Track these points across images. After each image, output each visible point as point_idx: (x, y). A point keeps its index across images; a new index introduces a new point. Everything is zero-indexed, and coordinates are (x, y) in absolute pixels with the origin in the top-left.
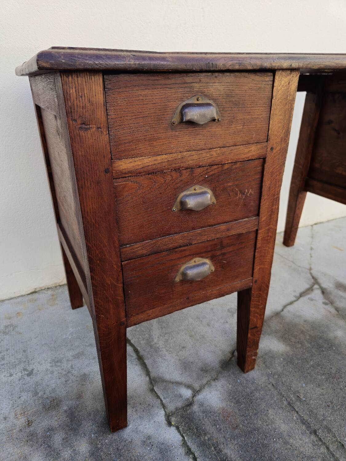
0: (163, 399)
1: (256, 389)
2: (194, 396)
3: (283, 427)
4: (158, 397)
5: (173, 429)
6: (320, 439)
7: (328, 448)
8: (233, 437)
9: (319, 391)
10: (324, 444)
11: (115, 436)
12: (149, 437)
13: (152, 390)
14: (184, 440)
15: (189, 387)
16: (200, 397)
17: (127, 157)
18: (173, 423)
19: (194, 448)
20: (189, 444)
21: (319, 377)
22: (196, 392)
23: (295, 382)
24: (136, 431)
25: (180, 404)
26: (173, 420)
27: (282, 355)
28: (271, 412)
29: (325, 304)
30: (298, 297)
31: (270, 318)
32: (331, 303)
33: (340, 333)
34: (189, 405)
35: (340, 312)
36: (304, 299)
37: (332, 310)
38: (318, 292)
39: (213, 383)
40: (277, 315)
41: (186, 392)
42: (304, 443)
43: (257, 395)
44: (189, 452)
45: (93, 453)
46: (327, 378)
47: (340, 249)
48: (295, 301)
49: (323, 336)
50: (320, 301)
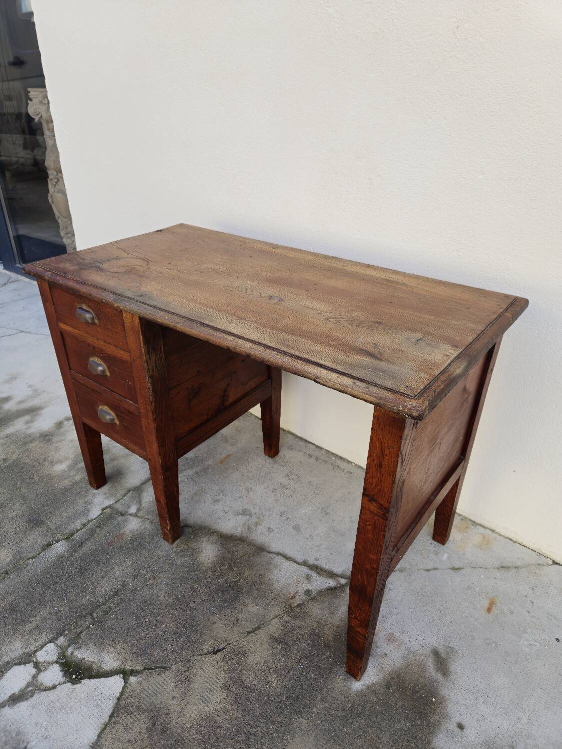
0: (123, 499)
1: (149, 551)
2: (131, 515)
3: (117, 572)
4: (124, 496)
5: (101, 512)
6: (110, 599)
7: (104, 604)
8: (100, 545)
9: (162, 594)
10: (107, 601)
11: (89, 486)
12: (91, 503)
13: (129, 491)
14: (93, 520)
15: (139, 510)
16: (131, 518)
17: (63, 323)
18: (104, 511)
19: (89, 526)
20: (91, 523)
21: (179, 593)
22: (135, 515)
23: (166, 575)
24: (94, 495)
25: (121, 509)
26: (108, 510)
27: (198, 562)
28: (129, 563)
29: (308, 592)
30: (305, 564)
31: (251, 544)
32: (312, 599)
33: (253, 609)
34: (122, 514)
35: (299, 608)
36: (305, 570)
37: (298, 600)
38: (331, 583)
39: (147, 522)
40: (260, 549)
41: (133, 510)
42: (105, 588)
43: (143, 552)
44: (84, 525)
45: (76, 483)
46: (179, 600)
47: (494, 609)
48: (296, 562)
49: (243, 594)
50: (310, 587)
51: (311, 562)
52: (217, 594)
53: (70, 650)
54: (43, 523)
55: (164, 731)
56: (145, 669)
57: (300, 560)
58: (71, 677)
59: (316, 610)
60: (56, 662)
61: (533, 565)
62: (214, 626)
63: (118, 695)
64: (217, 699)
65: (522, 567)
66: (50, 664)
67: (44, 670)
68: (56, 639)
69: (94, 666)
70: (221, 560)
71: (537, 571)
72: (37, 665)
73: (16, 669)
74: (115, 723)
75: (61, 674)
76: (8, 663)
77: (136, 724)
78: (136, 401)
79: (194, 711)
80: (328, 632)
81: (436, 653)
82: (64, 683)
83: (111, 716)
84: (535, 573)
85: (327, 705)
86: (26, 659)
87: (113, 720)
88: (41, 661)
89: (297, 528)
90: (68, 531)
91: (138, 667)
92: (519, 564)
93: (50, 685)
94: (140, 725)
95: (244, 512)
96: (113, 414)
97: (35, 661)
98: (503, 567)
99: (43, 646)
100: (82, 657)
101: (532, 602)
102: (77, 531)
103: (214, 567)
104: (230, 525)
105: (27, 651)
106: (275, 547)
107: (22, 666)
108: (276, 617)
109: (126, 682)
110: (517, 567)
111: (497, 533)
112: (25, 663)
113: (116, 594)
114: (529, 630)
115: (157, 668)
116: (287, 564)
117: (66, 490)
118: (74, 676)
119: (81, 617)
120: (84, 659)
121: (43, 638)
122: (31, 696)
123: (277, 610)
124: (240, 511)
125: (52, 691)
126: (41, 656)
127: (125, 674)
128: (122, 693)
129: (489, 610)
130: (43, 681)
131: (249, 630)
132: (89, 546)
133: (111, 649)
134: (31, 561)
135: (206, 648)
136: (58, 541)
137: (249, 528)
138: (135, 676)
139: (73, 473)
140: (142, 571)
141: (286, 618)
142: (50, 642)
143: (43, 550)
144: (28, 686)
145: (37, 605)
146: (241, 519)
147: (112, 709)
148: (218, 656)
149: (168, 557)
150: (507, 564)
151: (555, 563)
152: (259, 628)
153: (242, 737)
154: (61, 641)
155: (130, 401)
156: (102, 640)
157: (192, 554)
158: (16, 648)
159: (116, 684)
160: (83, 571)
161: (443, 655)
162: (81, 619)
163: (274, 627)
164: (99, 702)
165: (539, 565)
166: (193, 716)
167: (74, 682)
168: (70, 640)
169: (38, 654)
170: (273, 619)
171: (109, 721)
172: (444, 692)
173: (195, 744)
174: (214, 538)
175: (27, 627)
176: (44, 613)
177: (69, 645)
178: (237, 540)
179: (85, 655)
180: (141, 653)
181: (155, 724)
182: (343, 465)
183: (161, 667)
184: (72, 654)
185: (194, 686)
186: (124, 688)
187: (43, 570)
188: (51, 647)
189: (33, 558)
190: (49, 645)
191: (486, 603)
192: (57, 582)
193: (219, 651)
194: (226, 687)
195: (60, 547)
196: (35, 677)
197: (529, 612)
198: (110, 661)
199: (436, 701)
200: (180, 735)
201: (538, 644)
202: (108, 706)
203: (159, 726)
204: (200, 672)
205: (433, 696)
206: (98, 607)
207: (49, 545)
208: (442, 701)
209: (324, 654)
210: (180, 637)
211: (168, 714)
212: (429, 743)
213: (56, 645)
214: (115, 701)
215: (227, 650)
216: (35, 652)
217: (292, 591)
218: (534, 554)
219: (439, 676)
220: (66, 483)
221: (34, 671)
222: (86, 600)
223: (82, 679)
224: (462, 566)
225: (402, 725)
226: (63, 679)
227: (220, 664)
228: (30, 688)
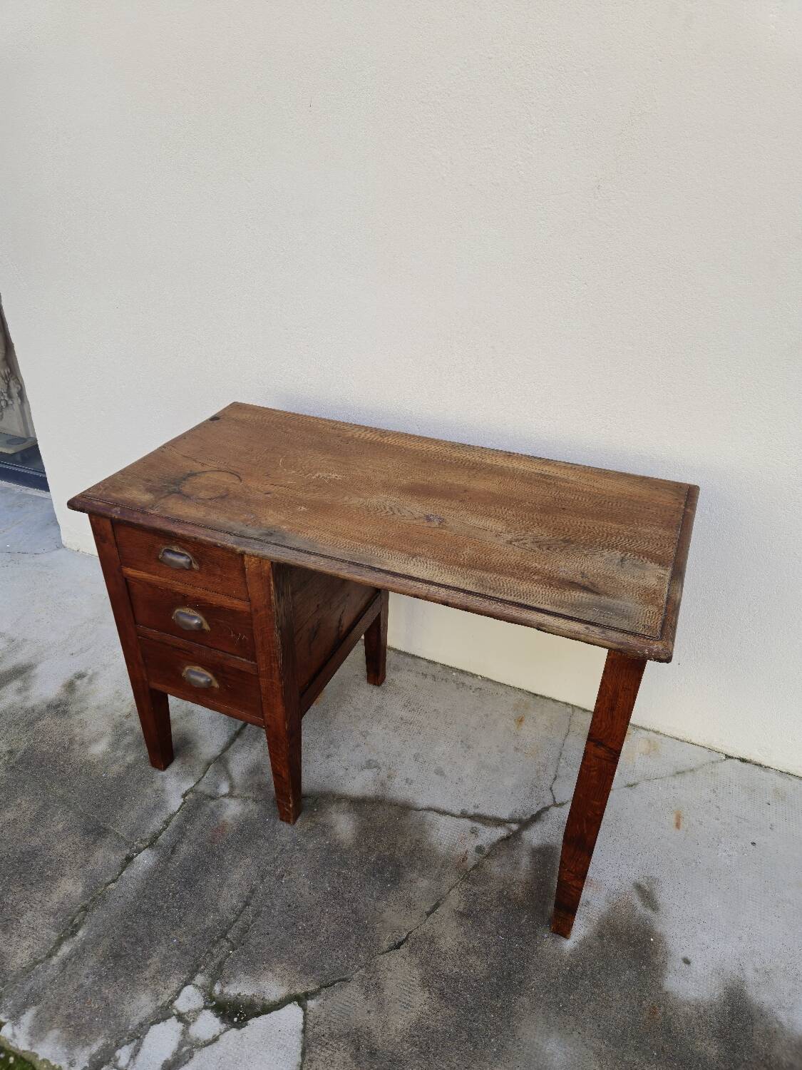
0: (205, 777)
1: (267, 838)
2: (224, 796)
3: (236, 876)
4: (205, 773)
5: (182, 800)
6: (241, 912)
7: (236, 921)
8: (199, 845)
9: (305, 892)
10: (239, 916)
11: (151, 769)
12: (163, 791)
13: (209, 764)
14: (175, 813)
15: (232, 787)
16: (227, 800)
17: (131, 567)
18: (186, 798)
19: (174, 822)
20: (175, 818)
21: (327, 885)
22: (230, 795)
23: (302, 866)
24: (163, 779)
25: (208, 791)
26: (191, 796)
27: (335, 840)
28: (248, 860)
29: (479, 849)
30: (464, 815)
31: (393, 804)
32: (488, 856)
33: (424, 883)
34: (213, 798)
35: (475, 871)
36: (467, 823)
37: (471, 862)
38: (501, 832)
39: (249, 802)
40: (405, 808)
41: (224, 789)
42: (229, 899)
43: (260, 842)
44: (167, 823)
45: (129, 767)
46: (330, 893)
47: (682, 823)
48: (453, 815)
49: (405, 868)
50: (479, 842)
51: (471, 811)
52: (374, 876)
53: (217, 988)
54: (106, 831)
55: (373, 1053)
56: (321, 987)
57: (457, 811)
58: (232, 1021)
59: (495, 868)
60: (205, 1008)
61: (707, 764)
62: (385, 915)
63: (301, 1027)
64: (420, 1000)
65: (697, 769)
66: (198, 1012)
67: (193, 1021)
68: (192, 978)
69: (256, 1000)
70: (364, 832)
71: (713, 770)
72: (180, 1017)
73: (155, 1029)
74: (311, 1061)
75: (217, 1020)
76: (141, 1025)
77: (336, 1055)
78: (254, 658)
79: (400, 1021)
80: (518, 891)
81: (638, 887)
82: (226, 1030)
83: (303, 1054)
84: (712, 773)
85: (544, 975)
86: (163, 1013)
87: (307, 1057)
88: (184, 1011)
89: (440, 772)
90: (148, 836)
91: (312, 988)
92: (693, 766)
93: (209, 1037)
94: (342, 1055)
95: (370, 765)
96: (209, 675)
97: (176, 1013)
98: (678, 773)
99: (178, 993)
100: (236, 993)
101: (718, 807)
102: (160, 833)
103: (358, 844)
104: (358, 784)
105: (160, 1003)
106: (423, 801)
107: (162, 1024)
108: (454, 887)
109: (304, 1010)
110: (692, 770)
111: (661, 734)
112: (164, 1019)
113: (247, 904)
114: (723, 839)
115: (335, 982)
116: (443, 820)
117: (119, 779)
118: (235, 1019)
119: (214, 943)
120: (239, 994)
121: (174, 984)
122: (191, 1058)
123: (451, 879)
124: (364, 764)
125: (215, 1046)
126: (182, 1005)
127: (300, 1000)
128: (305, 1023)
129: (678, 825)
130: (198, 1035)
131: (428, 910)
132: (184, 849)
133: (270, 974)
134: (112, 886)
135: (385, 945)
136: (139, 851)
137: (383, 784)
138: (312, 999)
139: (119, 753)
140: (268, 868)
141: (466, 886)
142: (186, 984)
143: (124, 868)
144: (181, 1046)
145: (147, 942)
146: (369, 774)
147: (300, 1046)
148: (404, 950)
149: (295, 841)
150: (683, 768)
151: (728, 757)
152: (437, 906)
153: (464, 1036)
154: (200, 979)
155: (241, 659)
156: (253, 966)
157: (324, 833)
158: (143, 1004)
159: (293, 1014)
160: (189, 883)
161: (647, 888)
162: (213, 946)
163: (455, 900)
164: (281, 1042)
165: (713, 762)
166: (399, 1026)
167: (240, 1025)
168: (211, 976)
169: (176, 1003)
170: (450, 890)
171: (303, 1060)
172: (659, 928)
173: (414, 1058)
174: (344, 805)
175: (147, 974)
176: (162, 949)
177: (213, 983)
178: (373, 802)
179: (239, 988)
180: (308, 969)
181: (359, 1049)
182: (468, 680)
183: (339, 981)
184: (222, 992)
185: (387, 992)
186: (305, 1017)
187: (134, 894)
188: (189, 990)
189: (114, 881)
190: (185, 989)
191: (673, 819)
192: (162, 906)
193: (401, 943)
194: (425, 984)
195: (145, 860)
196: (184, 1033)
197: (718, 819)
198: (274, 990)
199: (654, 940)
200: (393, 1054)
201: (736, 853)
202: (295, 1044)
203: (364, 1051)
204: (389, 975)
205: (650, 936)
206: (231, 925)
207: (129, 859)
208: (660, 939)
209: (521, 918)
210: (348, 937)
211: (369, 1034)
212: (660, 988)
213: (196, 986)
214: (301, 1036)
215: (411, 941)
216: (172, 1002)
217: (461, 851)
218: (705, 751)
219: (649, 912)
220: (115, 769)
221: (180, 1026)
222: (210, 920)
223: (247, 1019)
224: (636, 781)
225: (628, 975)
226: (223, 1026)
227: (408, 959)
228: (185, 1049)
